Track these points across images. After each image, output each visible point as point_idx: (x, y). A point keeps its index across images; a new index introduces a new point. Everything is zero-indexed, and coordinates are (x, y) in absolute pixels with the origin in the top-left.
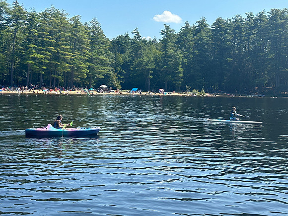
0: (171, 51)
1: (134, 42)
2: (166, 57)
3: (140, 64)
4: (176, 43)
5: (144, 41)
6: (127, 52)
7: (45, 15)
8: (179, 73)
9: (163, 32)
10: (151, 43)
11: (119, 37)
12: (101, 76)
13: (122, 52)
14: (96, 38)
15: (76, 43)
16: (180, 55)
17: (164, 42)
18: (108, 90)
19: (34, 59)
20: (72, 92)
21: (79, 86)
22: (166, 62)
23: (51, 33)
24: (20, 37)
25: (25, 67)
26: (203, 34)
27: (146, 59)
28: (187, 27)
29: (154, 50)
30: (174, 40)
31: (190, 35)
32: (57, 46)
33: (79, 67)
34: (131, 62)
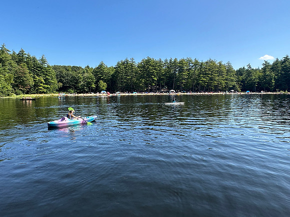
0: (268, 73)
1: (247, 70)
2: (265, 76)
3: (251, 80)
4: (271, 69)
5: (253, 70)
6: (244, 75)
7: (207, 63)
8: (273, 83)
9: (263, 64)
10: (256, 70)
11: (240, 69)
12: (231, 86)
13: (241, 75)
14: (229, 70)
15: (220, 73)
16: (273, 74)
17: (264, 70)
18: (235, 92)
19: (202, 80)
20: (218, 93)
21: (221, 91)
22: (265, 78)
23: (209, 70)
25: (198, 84)
26: (287, 63)
27: (254, 77)
28: (277, 61)
29: (258, 73)
30: (270, 67)
31: (279, 65)
32: (212, 75)
33: (221, 83)
34: (245, 79)
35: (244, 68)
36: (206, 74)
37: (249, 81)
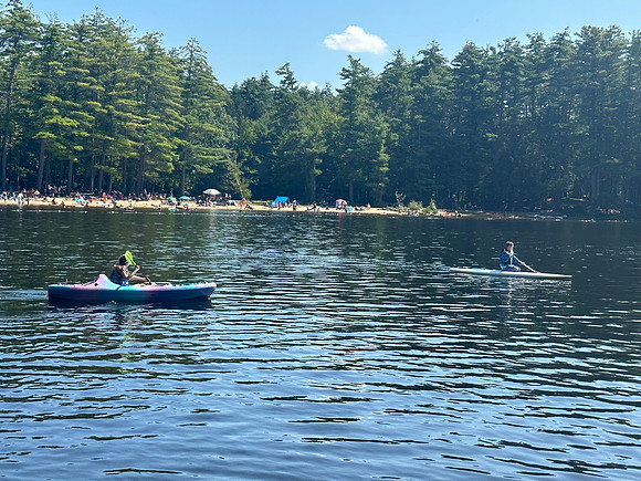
0: (362, 116)
1: (280, 95)
2: (352, 129)
3: (294, 143)
4: (375, 97)
5: (303, 93)
6: (266, 116)
7: (81, 31)
8: (381, 163)
9: (345, 74)
10: (318, 96)
11: (248, 83)
12: (206, 170)
13: (255, 116)
14: (196, 84)
15: (150, 95)
16: (382, 124)
17: (348, 95)
18: (221, 200)
19: (55, 128)
20: (141, 204)
21: (155, 190)
22: (351, 140)
23: (95, 71)
24: (24, 78)
25: (35, 145)
26: (434, 78)
27: (306, 132)
28: (398, 63)
29: (326, 113)
30: (370, 91)
31: (405, 81)
32: (107, 100)
33: (156, 149)
34: (273, 138)
35: (265, 80)
36: (76, 94)
37: (288, 146)
